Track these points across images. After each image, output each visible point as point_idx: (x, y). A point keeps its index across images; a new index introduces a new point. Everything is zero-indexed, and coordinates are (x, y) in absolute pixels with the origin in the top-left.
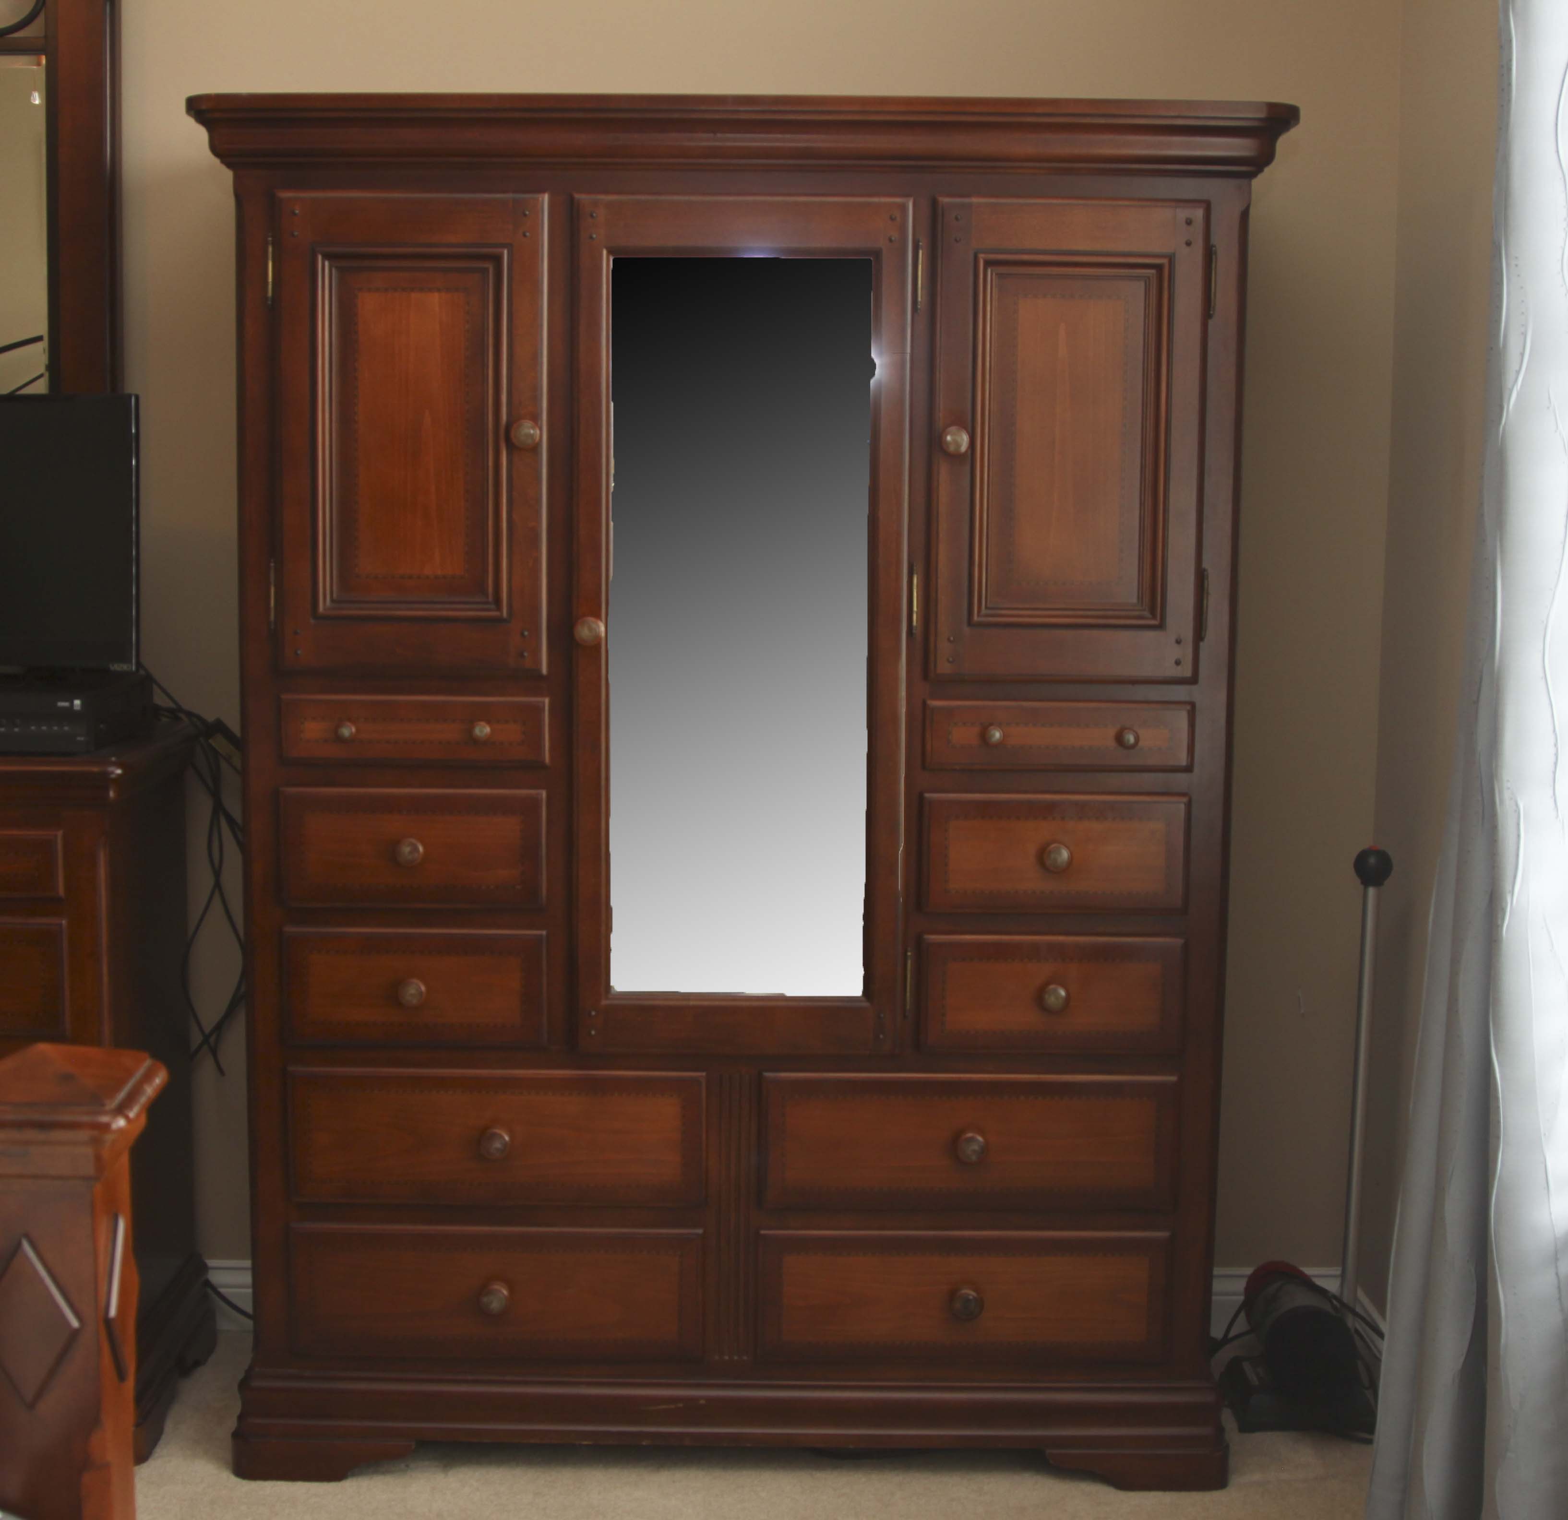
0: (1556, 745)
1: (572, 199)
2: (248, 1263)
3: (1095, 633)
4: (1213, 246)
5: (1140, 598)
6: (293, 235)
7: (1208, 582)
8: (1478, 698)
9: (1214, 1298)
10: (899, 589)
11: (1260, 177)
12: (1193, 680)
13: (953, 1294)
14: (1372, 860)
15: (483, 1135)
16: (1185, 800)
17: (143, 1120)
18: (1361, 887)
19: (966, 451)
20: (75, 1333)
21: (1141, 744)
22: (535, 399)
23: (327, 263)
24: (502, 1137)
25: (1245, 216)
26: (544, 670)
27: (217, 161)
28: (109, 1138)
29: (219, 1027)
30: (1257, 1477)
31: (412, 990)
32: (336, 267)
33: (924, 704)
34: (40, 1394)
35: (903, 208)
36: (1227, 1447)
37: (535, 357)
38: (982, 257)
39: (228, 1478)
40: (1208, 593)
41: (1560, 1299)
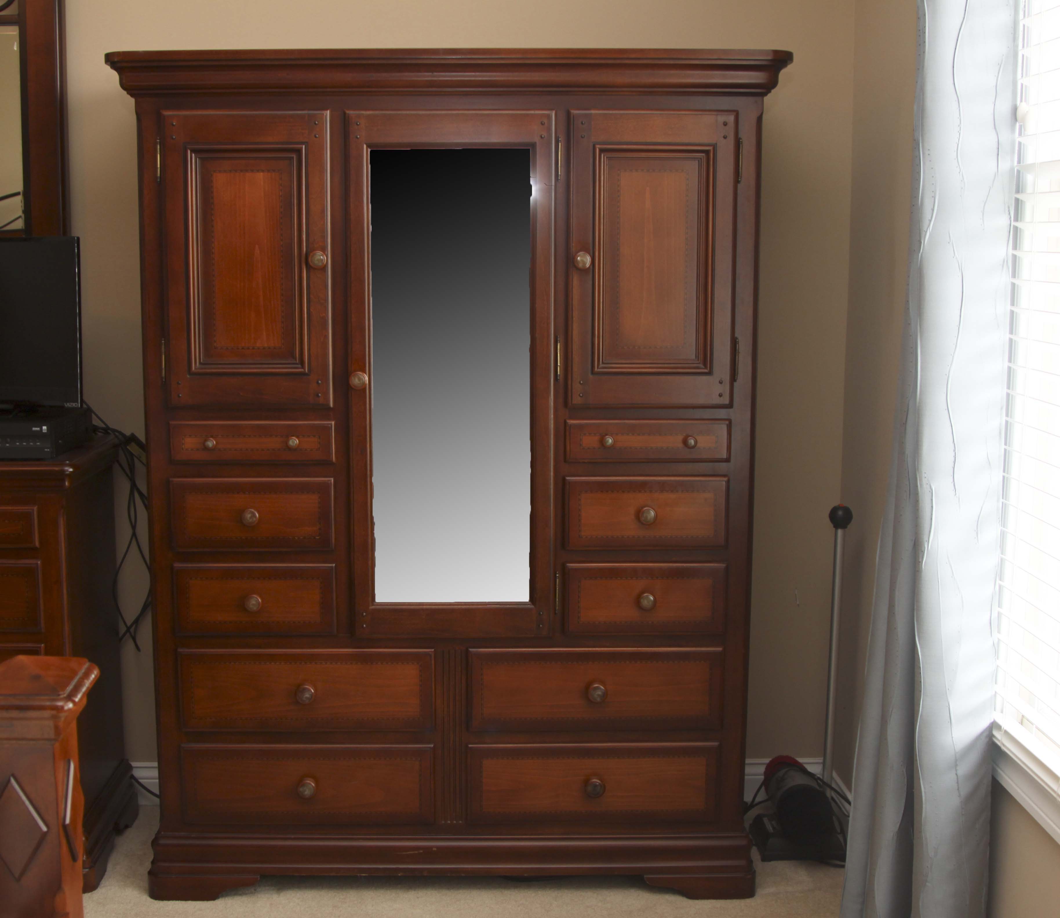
0: (954, 451)
1: (345, 113)
2: (156, 764)
3: (669, 378)
4: (740, 139)
5: (697, 356)
6: (173, 138)
7: (739, 345)
8: (906, 421)
9: (746, 777)
10: (549, 351)
11: (769, 95)
12: (730, 406)
13: (586, 782)
14: (840, 513)
15: (298, 689)
16: (726, 479)
17: (85, 701)
18: (834, 529)
19: (589, 267)
20: (45, 834)
21: (699, 445)
22: (324, 237)
23: (193, 155)
24: (310, 690)
25: (759, 120)
26: (332, 405)
27: (125, 93)
28: (63, 715)
29: (137, 621)
30: (772, 890)
31: (253, 602)
32: (199, 158)
33: (565, 422)
34: (23, 873)
35: (549, 117)
36: (755, 871)
37: (323, 211)
38: (598, 147)
39: (146, 899)
40: (739, 352)
41: (958, 789)
